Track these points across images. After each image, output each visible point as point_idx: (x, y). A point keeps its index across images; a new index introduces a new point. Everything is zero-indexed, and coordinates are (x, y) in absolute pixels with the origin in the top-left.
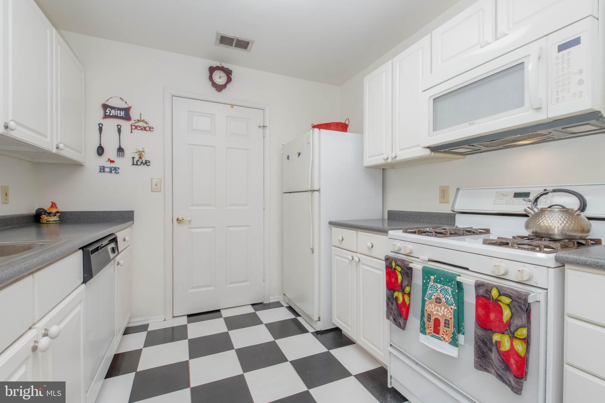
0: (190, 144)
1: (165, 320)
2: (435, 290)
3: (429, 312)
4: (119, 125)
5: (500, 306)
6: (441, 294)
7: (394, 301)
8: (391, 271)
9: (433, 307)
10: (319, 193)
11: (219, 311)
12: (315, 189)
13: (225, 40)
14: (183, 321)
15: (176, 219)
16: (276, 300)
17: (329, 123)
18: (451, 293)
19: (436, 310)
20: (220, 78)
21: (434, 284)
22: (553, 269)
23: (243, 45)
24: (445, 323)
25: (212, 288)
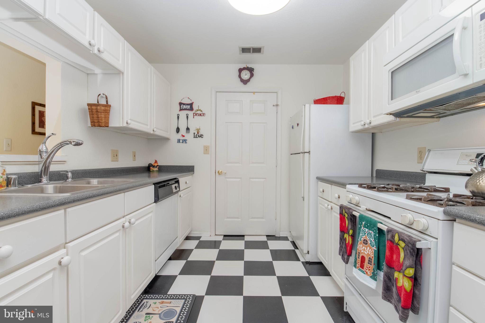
0: (226, 122)
1: (210, 236)
2: (364, 233)
3: (359, 250)
4: (187, 114)
5: (399, 249)
6: (368, 237)
7: (344, 241)
8: (343, 217)
9: (362, 247)
10: (309, 154)
11: (243, 236)
12: (306, 151)
13: (245, 50)
14: (220, 238)
15: (218, 172)
16: (285, 236)
17: (326, 98)
18: (374, 236)
19: (363, 249)
20: (246, 75)
21: (363, 228)
22: (442, 221)
23: (257, 50)
24: (369, 261)
25: (240, 220)
